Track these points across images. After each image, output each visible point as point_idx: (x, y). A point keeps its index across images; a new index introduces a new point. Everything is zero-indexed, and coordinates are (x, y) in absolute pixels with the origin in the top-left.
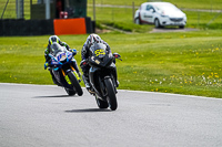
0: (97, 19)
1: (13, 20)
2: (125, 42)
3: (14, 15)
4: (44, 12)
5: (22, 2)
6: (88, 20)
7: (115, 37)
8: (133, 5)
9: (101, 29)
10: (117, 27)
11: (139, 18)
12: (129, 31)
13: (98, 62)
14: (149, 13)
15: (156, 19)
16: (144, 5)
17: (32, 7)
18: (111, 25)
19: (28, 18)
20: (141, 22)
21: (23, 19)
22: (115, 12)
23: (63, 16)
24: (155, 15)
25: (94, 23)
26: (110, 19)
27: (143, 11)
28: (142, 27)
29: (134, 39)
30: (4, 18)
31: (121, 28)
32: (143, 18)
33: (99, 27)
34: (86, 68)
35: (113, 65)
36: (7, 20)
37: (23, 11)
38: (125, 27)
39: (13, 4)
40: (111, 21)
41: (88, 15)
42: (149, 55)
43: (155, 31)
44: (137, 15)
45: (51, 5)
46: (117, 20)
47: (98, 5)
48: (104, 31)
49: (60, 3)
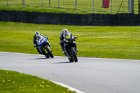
13: (67, 41)
21: (133, 14)
34: (62, 44)
35: (74, 42)
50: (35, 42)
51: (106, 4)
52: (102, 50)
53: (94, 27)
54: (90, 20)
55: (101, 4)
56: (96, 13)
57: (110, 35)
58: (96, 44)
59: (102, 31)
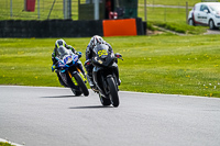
0: (148, 20)
1: (60, 20)
2: (178, 44)
3: (61, 16)
4: (93, 12)
5: (70, 2)
6: (139, 20)
7: (166, 38)
8: (187, 6)
9: (153, 30)
10: (169, 28)
11: (193, 18)
12: (182, 32)
13: (100, 62)
14: (204, 14)
15: (211, 20)
16: (198, 5)
17: (81, 6)
18: (163, 26)
19: (75, 18)
20: (195, 23)
21: (70, 20)
22: (167, 12)
23: (112, 17)
24: (210, 16)
25: (145, 23)
26: (162, 20)
27: (197, 12)
28: (196, 28)
29: (186, 41)
30: (51, 18)
31: (173, 30)
32: (196, 19)
33: (150, 28)
34: (89, 68)
35: (115, 64)
36: (54, 20)
37: (70, 11)
38: (178, 28)
39: (60, 4)
40: (163, 22)
41: (139, 16)
42: (202, 58)
43: (209, 32)
44: (190, 16)
45: (100, 4)
46: (169, 21)
47: (150, 5)
48: (156, 33)
49: (110, 4)
50: (55, 61)
51: (30, 6)
52: (24, 74)
53: (12, 40)
54: (7, 29)
55: (23, 6)
56: (15, 18)
57: (36, 51)
58: (16, 64)
59: (25, 46)
